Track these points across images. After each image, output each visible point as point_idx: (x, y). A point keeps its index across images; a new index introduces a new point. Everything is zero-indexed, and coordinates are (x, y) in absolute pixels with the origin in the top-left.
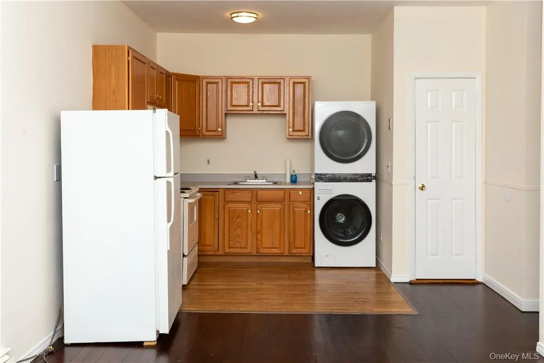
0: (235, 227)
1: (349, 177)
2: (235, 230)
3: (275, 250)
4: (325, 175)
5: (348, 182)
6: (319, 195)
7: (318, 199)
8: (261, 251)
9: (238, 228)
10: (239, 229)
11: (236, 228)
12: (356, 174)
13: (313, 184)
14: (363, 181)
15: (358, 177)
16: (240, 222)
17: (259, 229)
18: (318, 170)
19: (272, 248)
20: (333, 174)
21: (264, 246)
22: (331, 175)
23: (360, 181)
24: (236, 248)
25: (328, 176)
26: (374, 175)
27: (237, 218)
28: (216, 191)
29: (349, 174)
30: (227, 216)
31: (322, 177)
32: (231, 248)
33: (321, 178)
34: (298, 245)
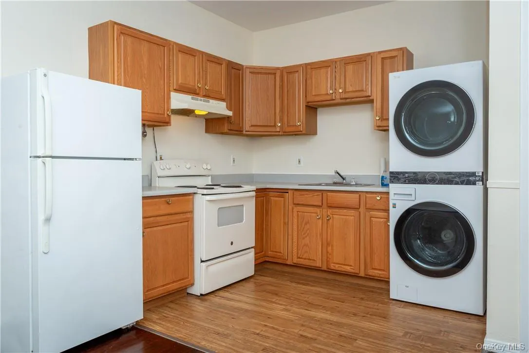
0: (304, 234)
1: (438, 177)
2: (304, 238)
3: (348, 269)
4: (404, 173)
5: (437, 184)
6: (395, 202)
7: (394, 207)
8: (332, 267)
9: (306, 237)
10: (308, 237)
11: (305, 236)
12: (450, 173)
13: (387, 185)
14: (462, 183)
15: (453, 178)
16: (308, 229)
17: (329, 239)
18: (393, 168)
19: (344, 265)
20: (414, 173)
21: (334, 261)
22: (412, 175)
23: (457, 183)
24: (305, 259)
25: (407, 175)
26: (481, 174)
27: (306, 224)
28: (285, 191)
29: (438, 173)
30: (295, 220)
31: (399, 177)
32: (299, 258)
33: (397, 177)
34: (376, 265)
